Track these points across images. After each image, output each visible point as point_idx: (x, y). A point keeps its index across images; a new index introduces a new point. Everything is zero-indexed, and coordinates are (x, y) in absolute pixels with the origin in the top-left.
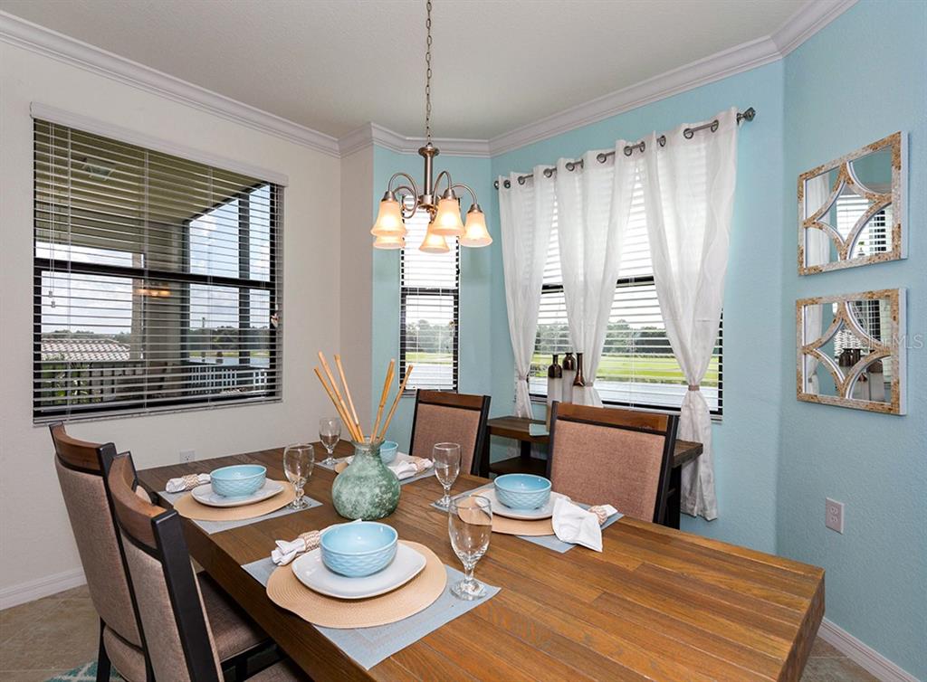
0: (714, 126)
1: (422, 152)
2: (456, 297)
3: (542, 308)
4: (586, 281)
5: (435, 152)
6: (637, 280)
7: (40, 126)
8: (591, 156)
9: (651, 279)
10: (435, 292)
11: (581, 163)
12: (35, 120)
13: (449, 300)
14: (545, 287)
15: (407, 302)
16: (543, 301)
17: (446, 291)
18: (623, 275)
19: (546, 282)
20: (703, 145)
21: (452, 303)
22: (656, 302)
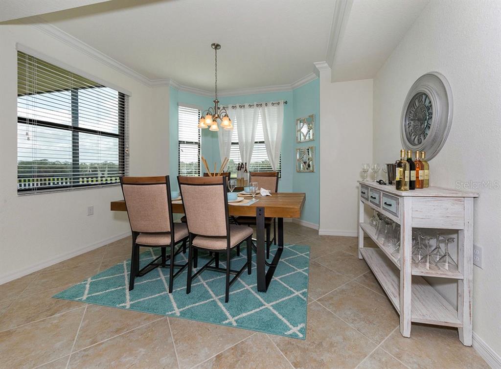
0: (278, 104)
1: (215, 101)
2: (199, 145)
3: (231, 150)
4: (246, 142)
5: (218, 102)
6: (259, 142)
7: (20, 54)
8: (247, 105)
9: (264, 142)
10: (192, 143)
11: (244, 106)
12: (18, 51)
13: (197, 146)
14: (232, 143)
15: (181, 146)
16: (231, 148)
17: (196, 143)
18: (256, 141)
19: (233, 141)
20: (276, 108)
21: (197, 147)
22: (265, 149)
